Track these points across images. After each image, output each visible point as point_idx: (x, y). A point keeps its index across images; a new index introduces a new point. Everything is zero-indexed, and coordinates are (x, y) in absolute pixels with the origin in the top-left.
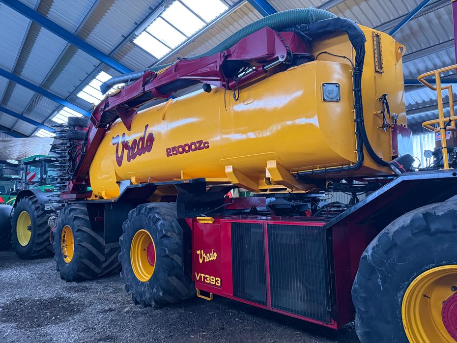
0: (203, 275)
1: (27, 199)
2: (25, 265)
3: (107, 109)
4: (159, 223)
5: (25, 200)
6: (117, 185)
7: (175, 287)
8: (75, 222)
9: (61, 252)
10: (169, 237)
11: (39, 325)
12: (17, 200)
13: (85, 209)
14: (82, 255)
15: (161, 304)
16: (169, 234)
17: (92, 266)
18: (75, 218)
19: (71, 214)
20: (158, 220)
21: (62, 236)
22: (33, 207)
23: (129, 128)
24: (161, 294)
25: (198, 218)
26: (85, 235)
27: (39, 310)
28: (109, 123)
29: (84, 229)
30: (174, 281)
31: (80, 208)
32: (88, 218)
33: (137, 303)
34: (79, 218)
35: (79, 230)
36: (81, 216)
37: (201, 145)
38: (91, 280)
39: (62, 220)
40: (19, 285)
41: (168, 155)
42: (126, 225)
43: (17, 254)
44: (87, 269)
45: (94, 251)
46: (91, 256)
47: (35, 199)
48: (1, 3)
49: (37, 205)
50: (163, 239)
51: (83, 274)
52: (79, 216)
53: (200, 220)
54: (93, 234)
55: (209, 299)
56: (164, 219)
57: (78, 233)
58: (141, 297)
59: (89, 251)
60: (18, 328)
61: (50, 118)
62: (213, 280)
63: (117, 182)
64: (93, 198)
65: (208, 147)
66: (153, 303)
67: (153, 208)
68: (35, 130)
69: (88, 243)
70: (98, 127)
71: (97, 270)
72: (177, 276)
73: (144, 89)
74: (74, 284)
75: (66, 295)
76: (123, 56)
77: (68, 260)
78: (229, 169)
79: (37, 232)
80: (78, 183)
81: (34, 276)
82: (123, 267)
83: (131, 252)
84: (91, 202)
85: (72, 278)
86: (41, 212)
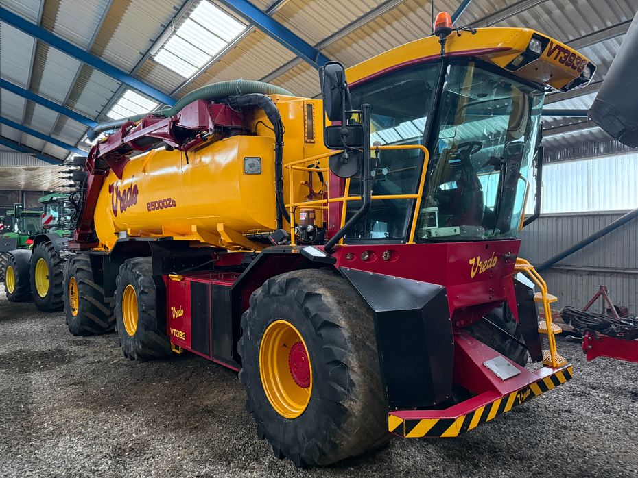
0: (175, 330)
1: (44, 245)
2: (41, 318)
3: (99, 156)
4: (140, 279)
5: (42, 246)
6: (116, 236)
7: (155, 342)
8: (77, 274)
9: (69, 304)
10: (146, 293)
11: (26, 372)
12: (34, 246)
13: (89, 260)
14: (85, 308)
15: (143, 358)
16: (146, 291)
17: (97, 320)
18: (78, 270)
19: (75, 265)
20: (138, 276)
21: (70, 287)
22: (50, 254)
23: (120, 178)
24: (140, 347)
25: (170, 275)
26: (88, 288)
27: (32, 359)
28: (106, 169)
29: (86, 281)
30: (153, 336)
31: (84, 259)
32: (91, 270)
33: (126, 356)
34: (82, 269)
35: (81, 283)
36: (84, 268)
37: (170, 204)
38: (99, 334)
39: (69, 271)
40: (25, 338)
41: (149, 210)
42: (119, 279)
43: (36, 305)
44: (92, 323)
45: (98, 305)
46: (94, 310)
47: (52, 246)
48: (1, 22)
49: (53, 253)
50: (142, 295)
51: (88, 328)
52: (82, 267)
53: (173, 277)
54: (96, 286)
55: (179, 352)
56: (144, 275)
57: (81, 286)
58: (128, 351)
59: (93, 306)
60: (7, 373)
61: (82, 141)
62: (180, 335)
63: (115, 233)
64: (100, 248)
65: (175, 206)
66: (136, 356)
67: (137, 264)
68: (69, 154)
69: (90, 296)
70: (94, 174)
71: (103, 325)
72: (155, 331)
73: (123, 141)
74: (81, 338)
75: (65, 348)
76: (149, 73)
77: (75, 313)
78: (194, 229)
79: (54, 283)
80: (84, 232)
81: (45, 330)
82: (117, 321)
83: (124, 306)
84: (96, 253)
85: (77, 332)
86: (57, 260)
